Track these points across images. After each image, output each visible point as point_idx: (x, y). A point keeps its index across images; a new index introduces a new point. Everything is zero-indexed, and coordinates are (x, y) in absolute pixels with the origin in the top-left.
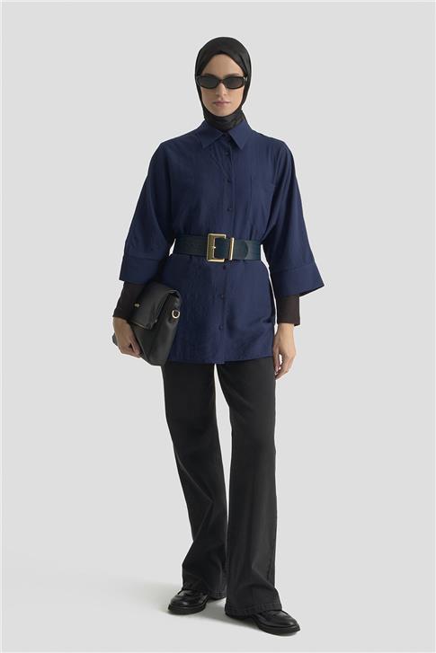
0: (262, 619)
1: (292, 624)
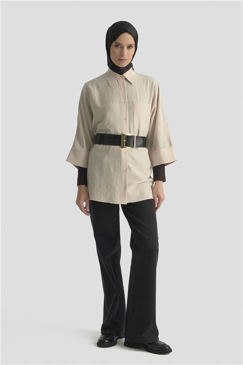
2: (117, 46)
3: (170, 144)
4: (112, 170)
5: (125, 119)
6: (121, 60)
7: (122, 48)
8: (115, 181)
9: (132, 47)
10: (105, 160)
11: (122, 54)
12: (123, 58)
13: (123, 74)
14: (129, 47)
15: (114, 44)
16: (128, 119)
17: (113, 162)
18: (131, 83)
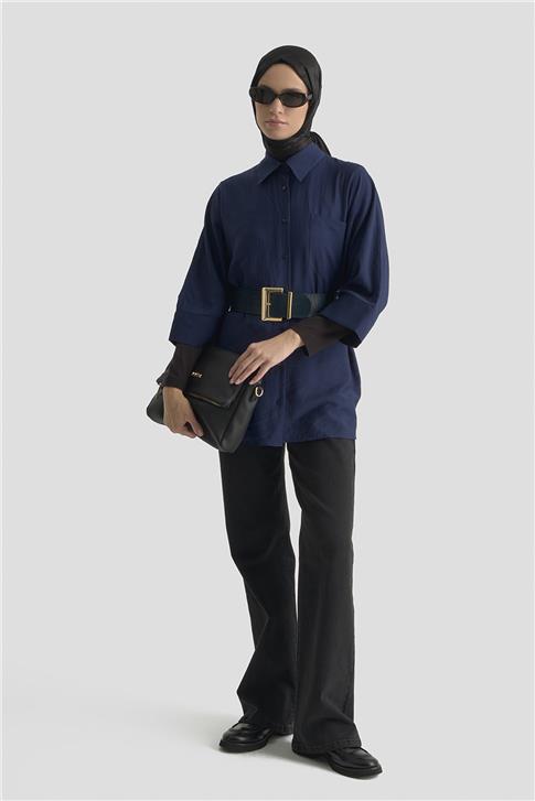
0: (336, 758)
1: (372, 764)
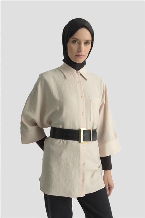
2: (74, 42)
3: (116, 135)
4: (70, 165)
5: (83, 113)
6: (77, 56)
7: (80, 44)
8: (73, 176)
9: (89, 43)
10: (63, 155)
11: (79, 50)
12: (80, 54)
13: (78, 70)
14: (86, 43)
15: (71, 40)
16: (85, 113)
17: (72, 157)
18: (86, 79)
